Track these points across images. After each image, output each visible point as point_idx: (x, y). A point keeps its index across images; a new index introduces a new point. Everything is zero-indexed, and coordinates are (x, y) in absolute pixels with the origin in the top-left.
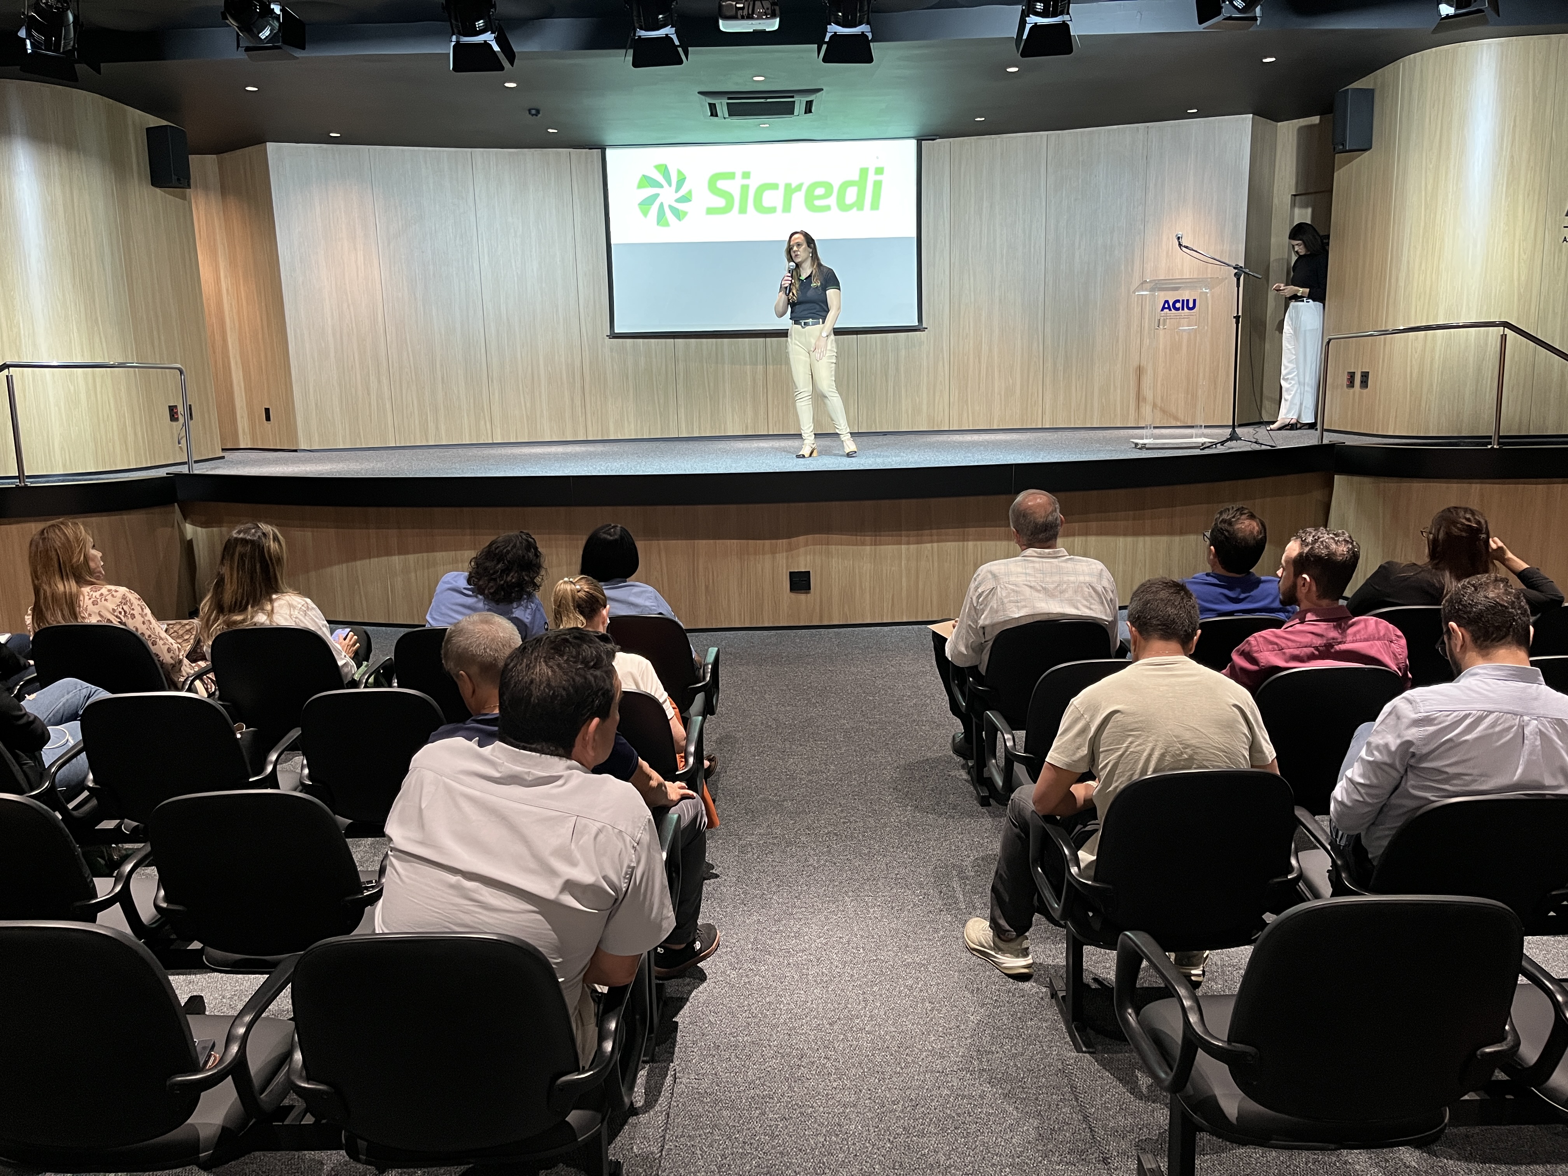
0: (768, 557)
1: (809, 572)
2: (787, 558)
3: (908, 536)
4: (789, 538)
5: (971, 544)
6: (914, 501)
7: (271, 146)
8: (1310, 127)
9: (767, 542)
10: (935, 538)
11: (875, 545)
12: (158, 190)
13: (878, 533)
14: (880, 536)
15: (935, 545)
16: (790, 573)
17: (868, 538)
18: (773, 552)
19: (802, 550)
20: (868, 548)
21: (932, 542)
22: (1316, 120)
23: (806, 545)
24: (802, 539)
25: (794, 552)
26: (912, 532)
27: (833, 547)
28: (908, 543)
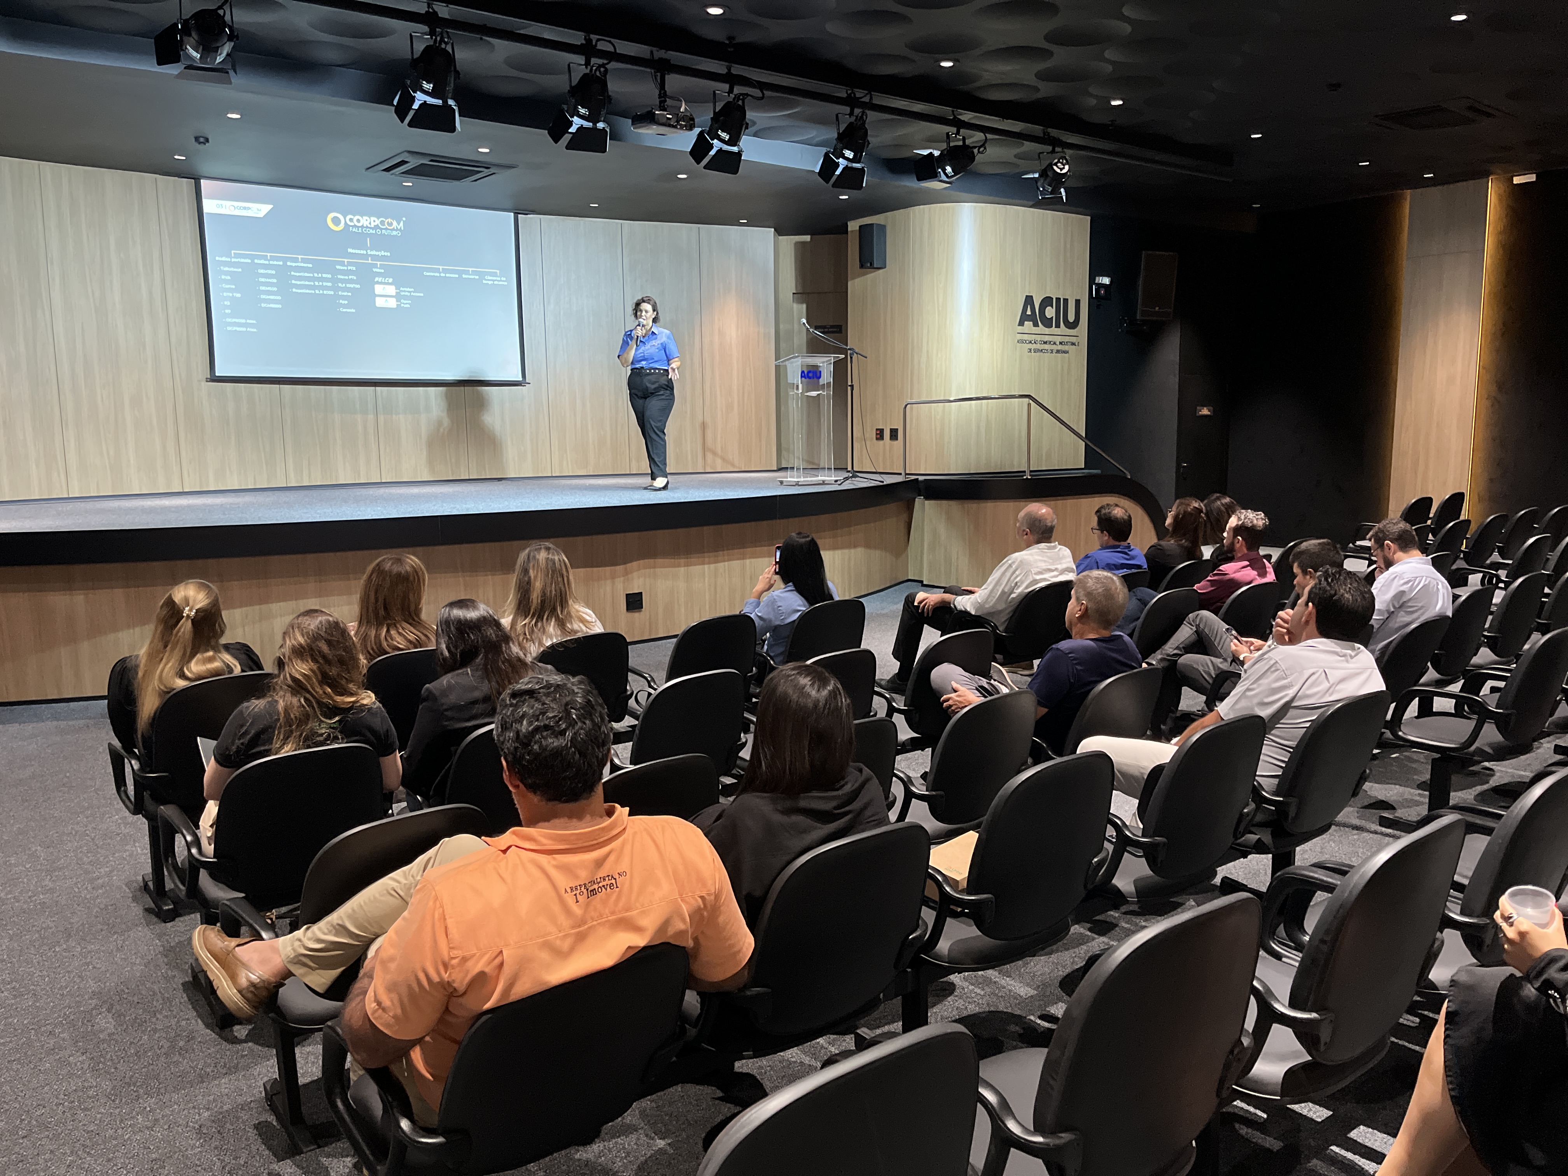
0: (609, 582)
1: (641, 593)
2: (624, 582)
3: (709, 557)
4: (625, 563)
5: (748, 561)
6: (712, 527)
8: (803, 243)
9: (608, 569)
10: (726, 557)
11: (688, 566)
13: (689, 556)
14: (691, 558)
15: (726, 563)
16: (627, 595)
17: (682, 561)
18: (613, 577)
19: (635, 574)
20: (682, 569)
21: (724, 561)
22: (807, 238)
23: (639, 569)
24: (635, 564)
25: (630, 576)
26: (711, 554)
27: (659, 569)
28: (709, 563)
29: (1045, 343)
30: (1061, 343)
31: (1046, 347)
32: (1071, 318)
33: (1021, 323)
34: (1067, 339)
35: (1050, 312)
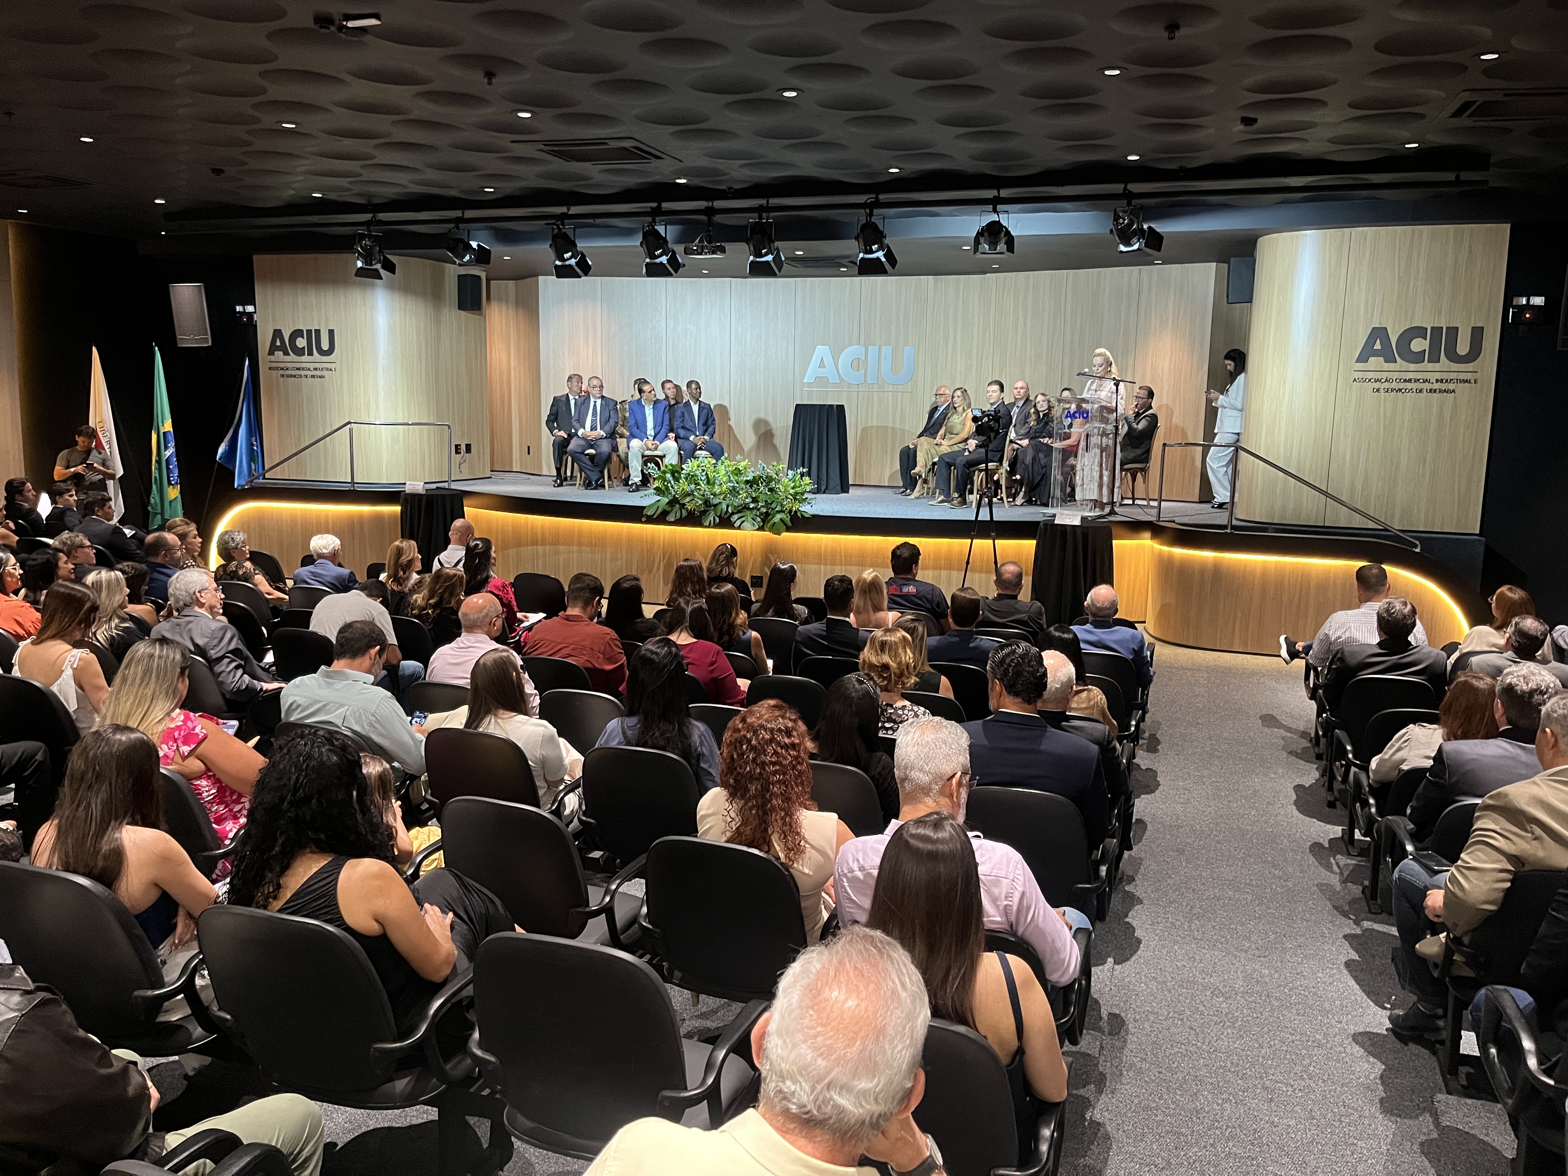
7: (541, 278)
12: (463, 312)
29: (1410, 381)
30: (1437, 381)
31: (1409, 386)
32: (1463, 348)
33: (1363, 358)
34: (1453, 376)
35: (1418, 345)
